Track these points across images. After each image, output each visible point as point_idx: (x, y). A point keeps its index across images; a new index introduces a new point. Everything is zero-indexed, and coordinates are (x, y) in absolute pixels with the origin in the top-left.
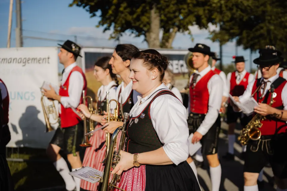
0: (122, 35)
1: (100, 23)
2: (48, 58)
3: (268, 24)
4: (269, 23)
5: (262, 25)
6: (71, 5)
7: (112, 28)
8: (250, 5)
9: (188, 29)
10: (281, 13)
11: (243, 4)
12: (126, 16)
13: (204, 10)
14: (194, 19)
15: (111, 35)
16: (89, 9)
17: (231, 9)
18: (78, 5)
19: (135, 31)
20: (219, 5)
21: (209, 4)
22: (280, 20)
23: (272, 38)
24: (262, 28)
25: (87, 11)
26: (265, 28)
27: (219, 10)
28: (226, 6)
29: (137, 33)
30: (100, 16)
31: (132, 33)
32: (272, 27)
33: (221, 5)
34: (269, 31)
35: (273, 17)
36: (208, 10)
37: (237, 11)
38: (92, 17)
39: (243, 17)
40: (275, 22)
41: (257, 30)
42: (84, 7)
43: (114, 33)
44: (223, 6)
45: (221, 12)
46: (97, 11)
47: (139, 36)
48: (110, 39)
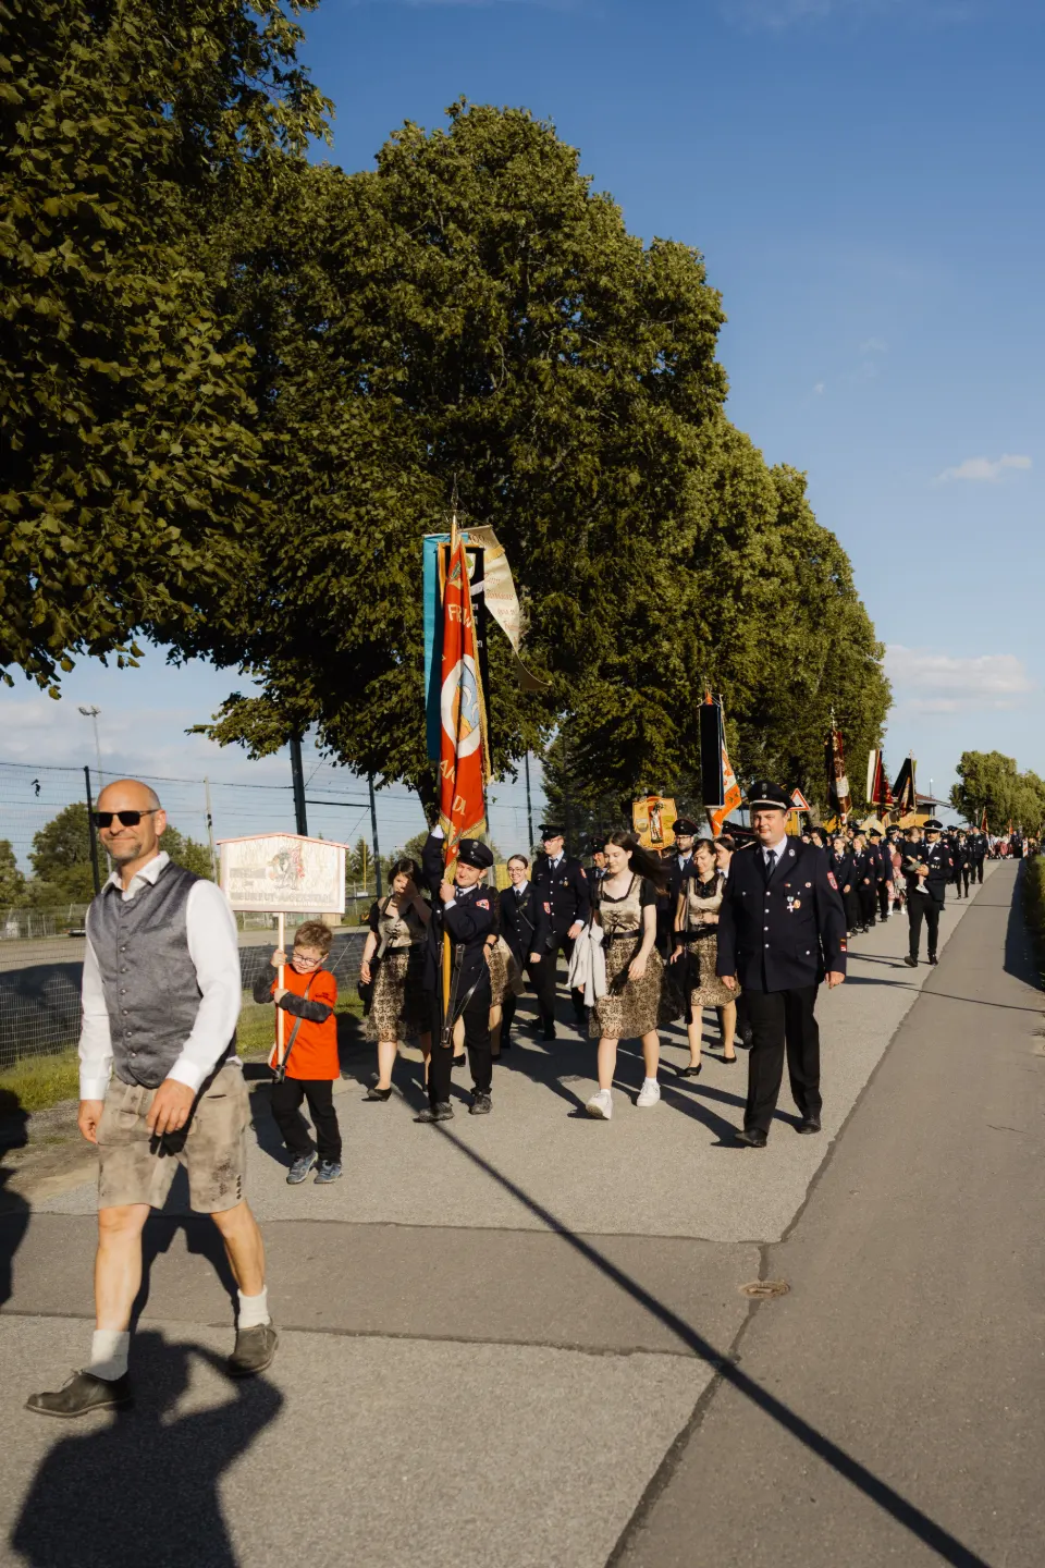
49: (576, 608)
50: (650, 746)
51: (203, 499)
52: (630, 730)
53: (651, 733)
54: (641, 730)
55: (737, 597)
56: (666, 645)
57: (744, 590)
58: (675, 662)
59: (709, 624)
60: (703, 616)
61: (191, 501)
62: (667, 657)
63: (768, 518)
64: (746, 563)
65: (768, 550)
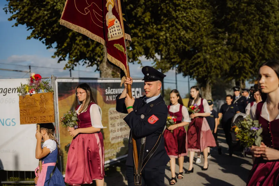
0: (76, 65)
1: (55, 54)
3: (204, 54)
4: (205, 52)
5: (199, 54)
6: (29, 38)
7: (67, 59)
8: (191, 37)
9: (137, 59)
10: (216, 44)
11: (185, 37)
12: (81, 48)
13: (151, 42)
14: (143, 50)
15: (66, 65)
16: (45, 42)
17: (174, 42)
18: (35, 38)
19: (88, 61)
20: (165, 37)
21: (155, 37)
22: (214, 50)
23: (208, 66)
24: (199, 57)
25: (43, 42)
26: (202, 57)
27: (164, 42)
28: (171, 39)
29: (90, 63)
30: (56, 48)
31: (86, 63)
32: (208, 57)
33: (167, 37)
34: (205, 60)
35: (209, 48)
36: (155, 42)
37: (180, 43)
38: (47, 48)
39: (185, 47)
40: (210, 52)
41: (195, 59)
42: (40, 40)
43: (69, 63)
44: (168, 39)
45: (166, 44)
46: (53, 43)
47: (92, 65)
48: (64, 69)
49: (239, 37)
50: (245, 68)
51: (190, 24)
52: (240, 64)
53: (245, 65)
54: (243, 64)
55: (268, 31)
56: (251, 43)
57: (270, 28)
58: (253, 47)
59: (261, 37)
60: (260, 36)
61: (188, 25)
62: (251, 46)
63: (276, 9)
64: (271, 22)
65: (275, 18)
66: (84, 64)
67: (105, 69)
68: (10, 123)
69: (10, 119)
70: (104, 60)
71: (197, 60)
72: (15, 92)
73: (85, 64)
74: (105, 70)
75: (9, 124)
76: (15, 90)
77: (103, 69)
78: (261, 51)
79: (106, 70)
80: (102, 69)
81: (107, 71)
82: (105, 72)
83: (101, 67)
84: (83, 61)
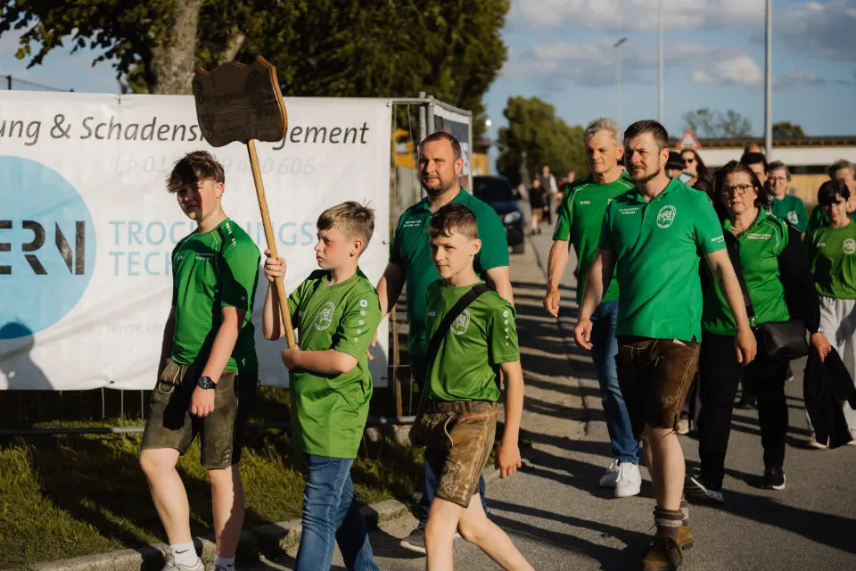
2: (364, 129)
24: (342, 43)
26: (350, 47)
31: (82, 43)
66: (75, 49)
67: (174, 69)
68: (295, 236)
69: (293, 224)
70: (173, 39)
71: (334, 56)
72: (315, 141)
73: (79, 47)
74: (176, 74)
75: (291, 241)
76: (316, 134)
77: (169, 69)
78: (455, 36)
79: (180, 71)
80: (164, 68)
81: (179, 79)
82: (174, 79)
83: (161, 62)
84: (76, 37)
